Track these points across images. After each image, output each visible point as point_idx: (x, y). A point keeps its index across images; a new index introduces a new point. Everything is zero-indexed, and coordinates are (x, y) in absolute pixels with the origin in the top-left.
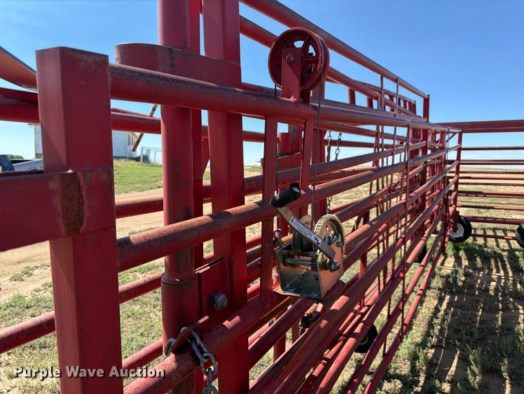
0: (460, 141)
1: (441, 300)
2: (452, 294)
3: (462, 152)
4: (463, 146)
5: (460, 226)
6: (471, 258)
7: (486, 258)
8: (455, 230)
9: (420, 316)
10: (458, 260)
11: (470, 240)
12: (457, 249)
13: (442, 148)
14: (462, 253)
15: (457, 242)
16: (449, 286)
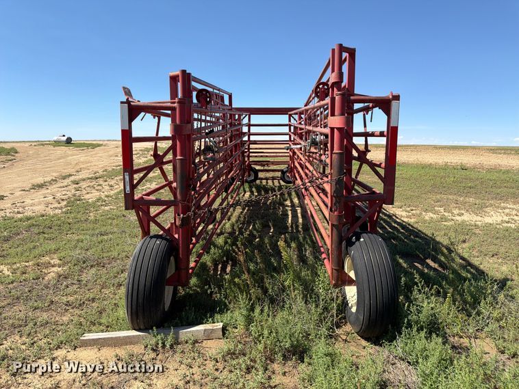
0: (249, 120)
1: (244, 209)
2: (249, 206)
3: (251, 127)
4: (252, 123)
5: (252, 173)
6: (259, 192)
7: (266, 191)
8: (249, 175)
9: (234, 215)
10: (252, 192)
11: (258, 182)
12: (251, 187)
13: (240, 124)
14: (254, 189)
15: (250, 182)
16: (249, 203)
